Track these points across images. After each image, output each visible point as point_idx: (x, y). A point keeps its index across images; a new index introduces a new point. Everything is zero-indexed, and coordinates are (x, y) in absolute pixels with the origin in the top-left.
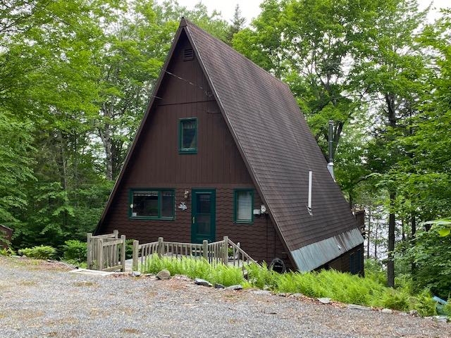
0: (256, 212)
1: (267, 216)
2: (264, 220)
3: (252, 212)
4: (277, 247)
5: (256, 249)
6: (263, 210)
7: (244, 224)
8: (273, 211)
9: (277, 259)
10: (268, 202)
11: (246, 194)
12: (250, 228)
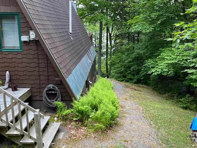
0: (24, 38)
1: (37, 43)
2: (34, 47)
3: (20, 39)
4: (50, 74)
5: (27, 77)
6: (33, 36)
7: (12, 52)
8: (44, 37)
9: (51, 86)
10: (37, 27)
11: (14, 18)
12: (19, 56)
